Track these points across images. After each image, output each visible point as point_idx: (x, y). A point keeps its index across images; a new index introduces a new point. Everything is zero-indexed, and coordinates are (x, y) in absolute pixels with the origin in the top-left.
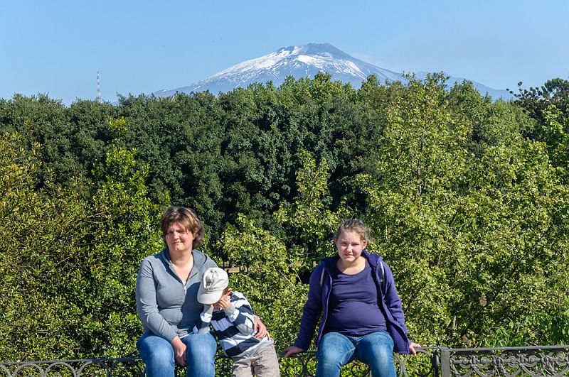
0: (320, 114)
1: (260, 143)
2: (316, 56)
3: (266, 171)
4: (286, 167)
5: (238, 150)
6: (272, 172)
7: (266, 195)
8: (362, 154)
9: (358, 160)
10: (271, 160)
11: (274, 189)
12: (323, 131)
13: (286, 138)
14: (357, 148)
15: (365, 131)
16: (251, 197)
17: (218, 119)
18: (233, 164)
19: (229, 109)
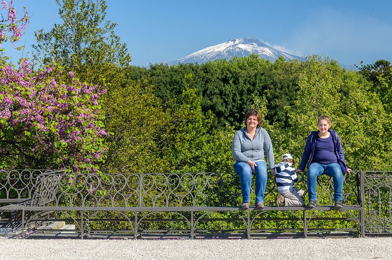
0: (256, 76)
1: (224, 91)
2: (248, 45)
3: (226, 106)
4: (237, 104)
5: (212, 94)
6: (230, 107)
7: (226, 118)
8: (277, 97)
9: (275, 101)
10: (229, 100)
11: (230, 116)
12: (257, 85)
13: (238, 89)
14: (275, 95)
15: (279, 85)
16: (218, 120)
17: (201, 77)
18: (209, 101)
19: (207, 72)
